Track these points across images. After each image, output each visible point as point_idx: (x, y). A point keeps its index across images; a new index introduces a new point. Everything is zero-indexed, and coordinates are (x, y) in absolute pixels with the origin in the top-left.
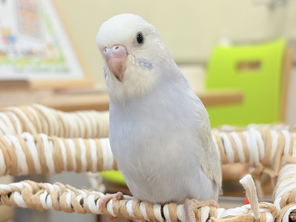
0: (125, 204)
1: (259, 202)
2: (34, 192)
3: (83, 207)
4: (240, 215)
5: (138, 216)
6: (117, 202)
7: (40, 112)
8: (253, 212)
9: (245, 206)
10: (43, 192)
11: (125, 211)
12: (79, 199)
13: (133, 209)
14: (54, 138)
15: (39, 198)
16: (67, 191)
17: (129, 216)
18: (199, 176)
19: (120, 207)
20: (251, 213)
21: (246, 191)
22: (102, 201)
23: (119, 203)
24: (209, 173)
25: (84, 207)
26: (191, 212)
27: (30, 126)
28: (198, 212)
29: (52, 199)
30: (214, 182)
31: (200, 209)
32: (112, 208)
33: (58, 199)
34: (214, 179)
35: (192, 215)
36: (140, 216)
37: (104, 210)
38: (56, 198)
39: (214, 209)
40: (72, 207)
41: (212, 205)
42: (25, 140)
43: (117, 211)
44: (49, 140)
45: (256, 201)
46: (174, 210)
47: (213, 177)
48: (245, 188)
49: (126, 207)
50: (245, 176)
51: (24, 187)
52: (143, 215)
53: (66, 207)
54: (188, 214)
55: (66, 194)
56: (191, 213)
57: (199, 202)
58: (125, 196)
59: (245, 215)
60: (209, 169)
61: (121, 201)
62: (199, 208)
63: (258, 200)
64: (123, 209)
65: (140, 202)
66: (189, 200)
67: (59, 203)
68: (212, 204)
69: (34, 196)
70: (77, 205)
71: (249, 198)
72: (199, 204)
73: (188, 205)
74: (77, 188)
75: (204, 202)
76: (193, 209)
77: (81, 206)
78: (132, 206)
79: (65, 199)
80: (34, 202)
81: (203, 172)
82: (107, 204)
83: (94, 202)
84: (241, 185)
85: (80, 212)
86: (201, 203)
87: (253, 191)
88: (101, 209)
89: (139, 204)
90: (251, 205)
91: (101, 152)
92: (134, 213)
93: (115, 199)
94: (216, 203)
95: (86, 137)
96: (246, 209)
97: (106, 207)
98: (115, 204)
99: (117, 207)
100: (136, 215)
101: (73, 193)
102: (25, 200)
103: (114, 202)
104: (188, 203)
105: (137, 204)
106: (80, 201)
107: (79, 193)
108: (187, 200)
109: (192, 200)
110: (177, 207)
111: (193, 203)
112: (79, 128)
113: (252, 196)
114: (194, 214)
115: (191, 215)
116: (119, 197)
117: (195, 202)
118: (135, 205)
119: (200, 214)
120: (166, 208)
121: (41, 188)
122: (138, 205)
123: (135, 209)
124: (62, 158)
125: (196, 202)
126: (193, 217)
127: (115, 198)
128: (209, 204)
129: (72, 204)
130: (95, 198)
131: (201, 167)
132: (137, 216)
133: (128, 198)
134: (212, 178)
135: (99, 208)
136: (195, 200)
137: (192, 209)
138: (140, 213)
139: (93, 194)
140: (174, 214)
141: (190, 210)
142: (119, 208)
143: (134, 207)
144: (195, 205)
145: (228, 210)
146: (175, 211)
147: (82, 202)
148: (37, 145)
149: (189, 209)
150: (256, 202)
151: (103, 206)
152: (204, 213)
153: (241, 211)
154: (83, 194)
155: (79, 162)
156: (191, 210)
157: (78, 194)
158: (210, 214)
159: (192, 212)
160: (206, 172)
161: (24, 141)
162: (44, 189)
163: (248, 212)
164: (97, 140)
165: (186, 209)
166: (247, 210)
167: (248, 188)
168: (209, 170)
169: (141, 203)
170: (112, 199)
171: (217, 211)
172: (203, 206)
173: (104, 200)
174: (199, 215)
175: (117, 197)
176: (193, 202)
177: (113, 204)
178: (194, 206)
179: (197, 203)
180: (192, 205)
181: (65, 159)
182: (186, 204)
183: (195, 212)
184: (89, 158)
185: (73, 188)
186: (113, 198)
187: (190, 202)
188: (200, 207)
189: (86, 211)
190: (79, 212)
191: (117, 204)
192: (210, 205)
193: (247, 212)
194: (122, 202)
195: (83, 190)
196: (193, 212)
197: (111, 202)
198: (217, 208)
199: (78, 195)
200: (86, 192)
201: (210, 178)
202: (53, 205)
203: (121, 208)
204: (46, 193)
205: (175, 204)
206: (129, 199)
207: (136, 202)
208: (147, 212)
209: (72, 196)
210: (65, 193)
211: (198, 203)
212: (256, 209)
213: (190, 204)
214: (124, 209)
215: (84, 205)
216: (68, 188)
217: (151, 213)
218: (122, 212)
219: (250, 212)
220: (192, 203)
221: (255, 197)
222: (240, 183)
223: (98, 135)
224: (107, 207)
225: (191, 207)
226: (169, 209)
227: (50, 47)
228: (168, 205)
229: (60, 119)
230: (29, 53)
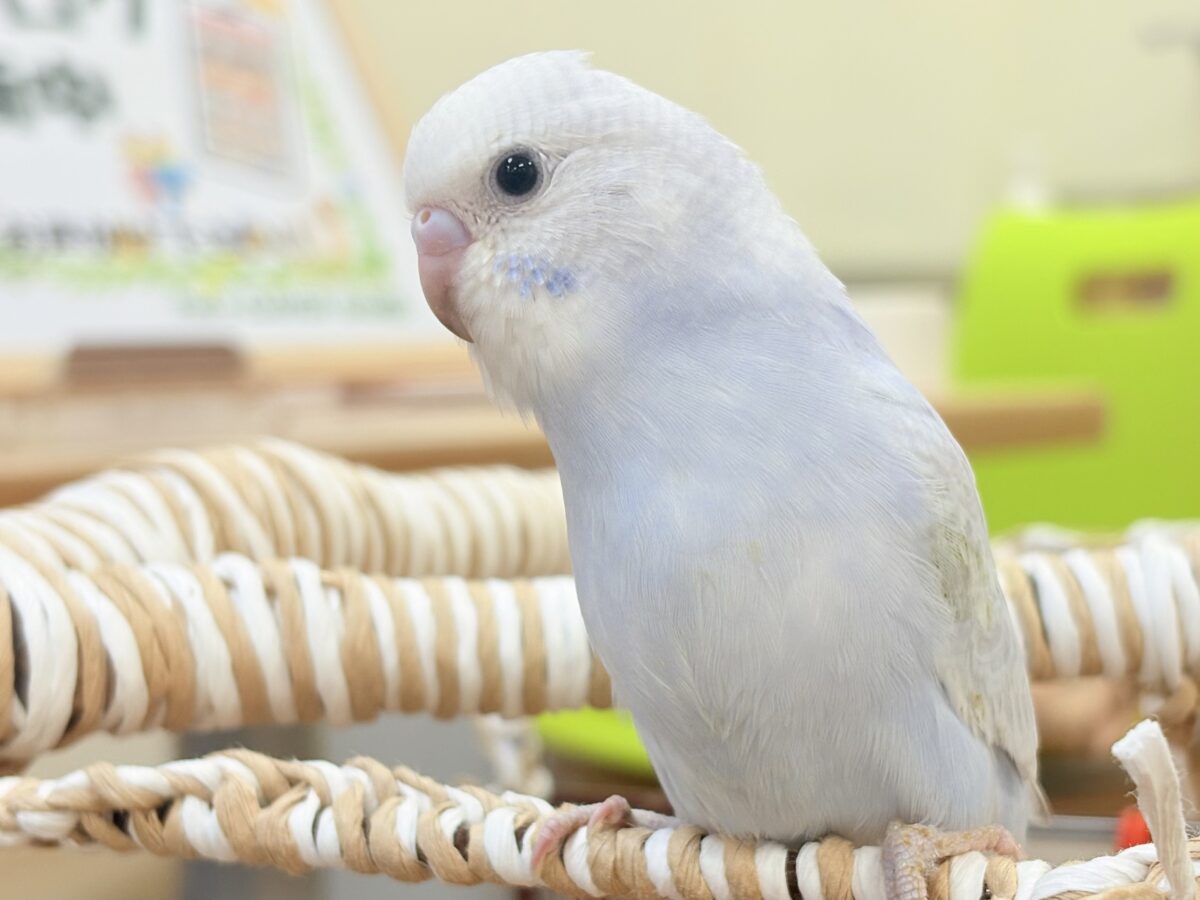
0: (638, 846)
1: (1191, 835)
2: (267, 799)
3: (465, 857)
4: (1113, 890)
5: (692, 896)
6: (608, 835)
7: (288, 472)
8: (1167, 874)
9: (1132, 850)
10: (303, 799)
11: (641, 875)
12: (449, 824)
13: (671, 866)
14: (347, 576)
15: (286, 824)
16: (399, 794)
17: (656, 894)
18: (934, 720)
19: (619, 855)
20: (1161, 879)
21: (1137, 789)
22: (546, 834)
23: (615, 839)
24: (979, 713)
25: (470, 860)
26: (909, 875)
27: (248, 526)
28: (938, 876)
29: (339, 827)
31: (946, 863)
32: (584, 860)
33: (365, 826)
34: (1000, 739)
35: (913, 889)
36: (700, 892)
37: (555, 873)
38: (355, 822)
39: (1003, 864)
40: (421, 856)
41: (994, 849)
42: (229, 585)
43: (606, 874)
44: (326, 585)
45: (1180, 830)
46: (842, 869)
47: (997, 731)
48: (1135, 779)
49: (643, 858)
50: (1133, 727)
51: (224, 778)
52: (712, 888)
53: (396, 858)
54: (899, 883)
55: (399, 804)
56: (910, 879)
57: (944, 837)
58: (637, 813)
59: (1132, 889)
60: (978, 697)
61: (622, 834)
62: (942, 861)
63: (1187, 828)
64: (633, 868)
65: (703, 837)
66: (902, 827)
67: (368, 843)
68: (995, 843)
69: (264, 815)
70: (442, 852)
71: (1152, 817)
72: (944, 844)
73: (897, 846)
74: (442, 781)
75: (965, 837)
76: (920, 865)
77: (459, 857)
78: (670, 854)
79: (394, 824)
80: (265, 839)
81: (952, 706)
82: (567, 845)
83: (512, 839)
84: (1119, 763)
85: (454, 880)
86: (950, 841)
87: (1166, 789)
88: (540, 868)
89: (697, 845)
90: (1157, 846)
91: (540, 634)
92: (677, 882)
93: (599, 825)
94: (1009, 839)
95: (474, 572)
96: (1138, 865)
97: (561, 856)
98: (599, 846)
99: (608, 859)
100: (682, 892)
101: (426, 802)
102: (227, 830)
103: (594, 836)
104: (900, 841)
105: (687, 845)
106: (456, 835)
107: (448, 799)
108: (896, 827)
109: (916, 826)
110: (854, 856)
111: (917, 840)
112: (448, 539)
113: (1164, 811)
114: (923, 885)
115: (909, 887)
116: (616, 819)
117: (926, 836)
118: (678, 848)
119: (948, 883)
120: (807, 859)
121: (292, 782)
122: (691, 850)
123: (680, 865)
124: (378, 661)
125: (931, 835)
126: (920, 898)
127: (596, 821)
128: (985, 845)
129: (422, 846)
130: (515, 821)
131: (943, 685)
132: (690, 892)
133: (652, 822)
134: (990, 737)
136: (924, 827)
137: (916, 862)
138: (703, 883)
139: (508, 804)
140: (840, 886)
141: (905, 868)
142: (615, 862)
143: (676, 859)
144: (926, 847)
145: (1060, 869)
146: (844, 872)
147: (461, 839)
148: (278, 604)
149: (904, 864)
150: (1180, 835)
151: (548, 854)
152: (967, 876)
153: (1117, 871)
154: (466, 804)
155: (447, 674)
156: (909, 869)
157: (444, 805)
158: (989, 883)
159: (915, 878)
160: (965, 709)
161: (221, 590)
162: (308, 785)
163: (1146, 877)
164: (521, 584)
165: (888, 863)
166: (1142, 866)
167: (1146, 778)
168: (975, 700)
169: (706, 842)
170: (586, 824)
171: (1017, 875)
172: (961, 853)
173: (552, 831)
174: (942, 887)
175: (608, 815)
176: (919, 836)
177: (589, 844)
178: (923, 850)
179: (934, 841)
180: (914, 847)
181: (390, 661)
182: (889, 845)
183: (927, 874)
184: (488, 660)
185: (427, 782)
186: (591, 822)
187: (908, 836)
188: (949, 858)
189: (480, 876)
190: (450, 880)
191: (607, 847)
192: (988, 848)
193: (1141, 877)
194: (627, 839)
195: (466, 787)
196: (920, 877)
197: (582, 833)
198: (1017, 860)
199: (444, 810)
200: (478, 798)
201: (983, 736)
202: (342, 852)
203: (622, 860)
204: (313, 801)
205: (845, 845)
206: (654, 827)
207: (685, 836)
208: (729, 878)
209: (420, 814)
210: (393, 800)
211: (940, 838)
212: (1177, 862)
213: (908, 843)
214: (636, 865)
215: (471, 849)
216: (403, 780)
217: (745, 883)
218: (626, 879)
219: (1152, 875)
220: (914, 838)
221: (1174, 815)
222: (1115, 758)
223: (523, 567)
224: (567, 856)
225: (912, 854)
226: (820, 866)
227: (327, 211)
228: (818, 851)
229: (369, 501)
230: (242, 239)
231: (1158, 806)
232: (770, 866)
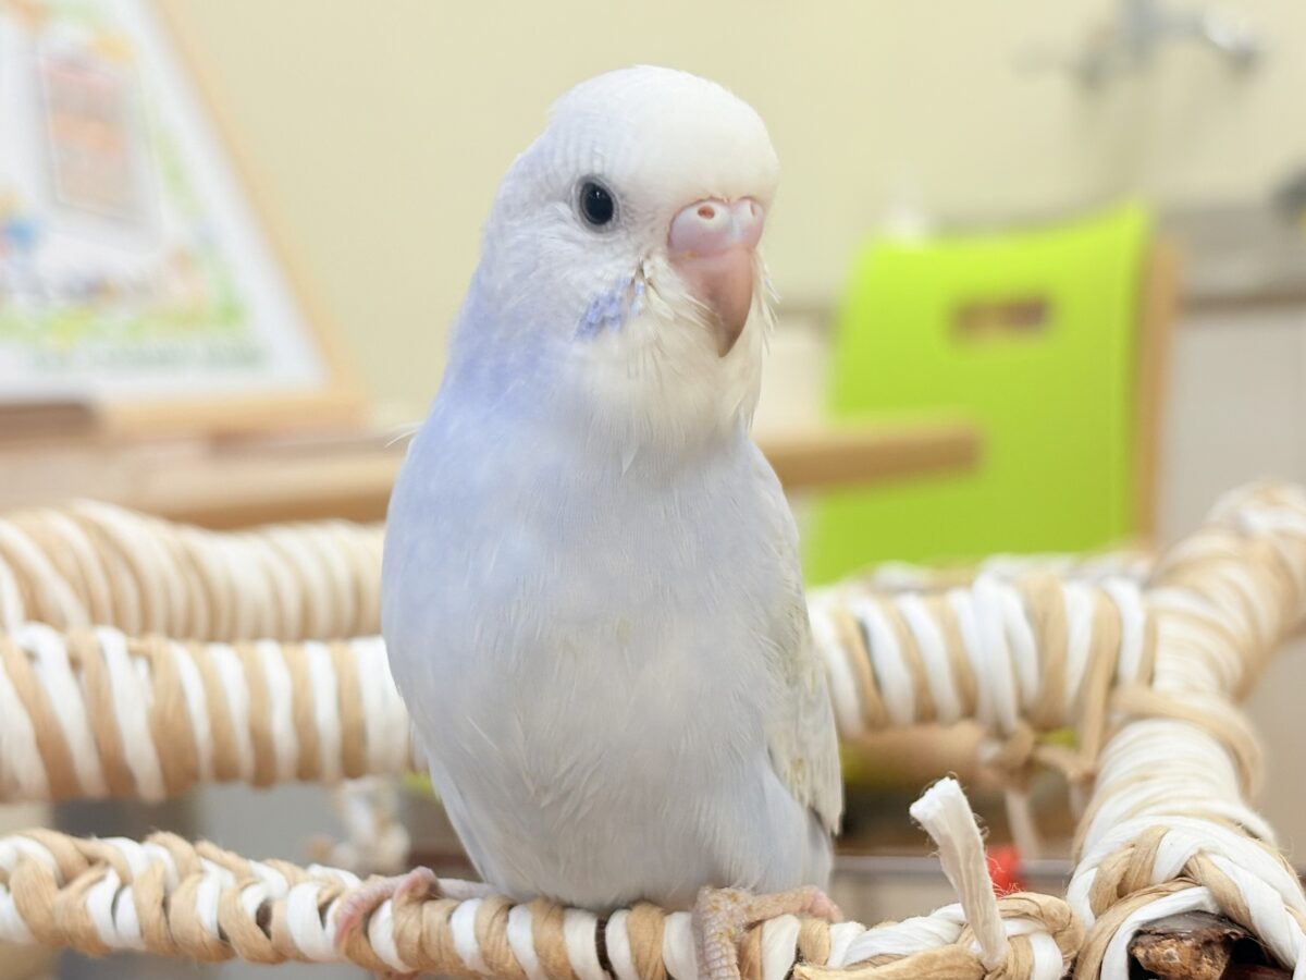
0: (445, 919)
1: (999, 894)
2: (65, 879)
3: (268, 935)
4: (921, 954)
5: (501, 969)
6: (413, 909)
7: (103, 537)
8: (977, 937)
9: (944, 910)
10: (101, 879)
11: (448, 949)
12: (250, 903)
13: (478, 938)
14: (155, 643)
15: (85, 905)
16: (202, 871)
17: (464, 969)
18: (762, 789)
19: (425, 930)
20: (972, 941)
21: (940, 850)
22: (349, 910)
23: (421, 913)
24: (800, 778)
25: (273, 936)
26: (718, 942)
27: (60, 595)
28: (749, 942)
29: (139, 908)
30: (816, 816)
31: (758, 929)
32: (389, 936)
33: (165, 905)
34: (815, 801)
35: (722, 957)
36: (508, 965)
37: (360, 948)
38: (156, 901)
39: (817, 926)
40: (223, 936)
41: (807, 911)
42: (31, 656)
43: (411, 949)
44: (133, 654)
45: (986, 891)
46: (651, 938)
47: (814, 793)
48: (936, 838)
49: (449, 933)
50: (932, 786)
51: (21, 859)
52: (521, 961)
53: (197, 939)
54: (708, 950)
55: (200, 881)
56: (719, 946)
57: (754, 902)
58: (448, 884)
59: (941, 951)
60: (801, 761)
61: (428, 907)
62: (751, 926)
63: (994, 887)
64: (439, 941)
65: (511, 907)
66: (711, 892)
67: (168, 922)
68: (808, 906)
69: (59, 898)
70: (245, 931)
71: (955, 878)
72: (754, 908)
73: (706, 912)
74: (247, 854)
75: (777, 900)
76: (729, 931)
77: (261, 935)
78: (476, 926)
79: (194, 903)
80: (63, 922)
81: (776, 772)
82: (372, 919)
83: (316, 914)
84: (919, 824)
85: (258, 959)
86: (761, 905)
87: (968, 850)
88: (344, 943)
89: (503, 917)
90: (964, 906)
91: (357, 696)
92: (485, 955)
93: (405, 898)
94: (825, 901)
95: (282, 635)
96: (950, 925)
97: (366, 932)
98: (404, 920)
99: (413, 933)
100: (490, 966)
101: (229, 880)
102: (24, 913)
103: (399, 910)
104: (709, 907)
105: (494, 918)
106: (258, 913)
107: (251, 875)
108: (707, 892)
109: (726, 890)
110: (664, 924)
111: (726, 906)
113: (968, 871)
114: (733, 951)
115: (718, 954)
116: (422, 891)
117: (735, 900)
118: (485, 920)
119: (761, 950)
120: (617, 929)
121: (91, 861)
122: (498, 921)
123: (487, 938)
124: (188, 731)
125: (741, 899)
126: (729, 966)
127: (402, 892)
128: (798, 908)
129: (223, 926)
130: (319, 896)
131: (770, 753)
132: (498, 965)
133: (461, 892)
134: (807, 798)
135: (338, 939)
136: (736, 891)
137: (725, 928)
138: (511, 955)
139: (314, 879)
140: (650, 955)
141: (715, 934)
142: (421, 935)
143: (484, 931)
144: (736, 911)
145: (874, 931)
146: (654, 940)
147: (263, 917)
148: (84, 676)
149: (713, 931)
150: (986, 896)
151: (352, 930)
152: (778, 943)
153: (931, 933)
154: (270, 879)
155: (261, 741)
156: (718, 936)
157: (248, 880)
158: (802, 948)
159: (724, 945)
160: (788, 776)
161: (23, 663)
162: (107, 864)
163: (959, 936)
164: (338, 647)
165: (698, 929)
166: (956, 927)
167: (948, 839)
168: (798, 764)
169: (514, 914)
170: (390, 897)
171: (829, 938)
172: (774, 917)
173: (356, 907)
174: (753, 953)
175: (413, 887)
176: (728, 902)
177: (394, 918)
178: (732, 915)
179: (745, 905)
180: (725, 910)
181: (202, 730)
182: (698, 911)
183: (737, 941)
184: (303, 724)
185: (230, 857)
186: (396, 895)
187: (717, 901)
188: (760, 922)
189: (283, 954)
190: (253, 960)
191: (413, 920)
192: (802, 910)
193: (954, 937)
194: (433, 912)
195: (270, 861)
196: (729, 943)
197: (386, 911)
198: (831, 922)
199: (246, 886)
200: (282, 872)
201: (801, 798)
202: (142, 933)
203: (428, 934)
204: (112, 881)
205: (656, 912)
206: (462, 898)
207: (492, 907)
208: (537, 949)
209: (222, 891)
210: (193, 878)
211: (750, 902)
212: (986, 922)
213: (716, 909)
214: (442, 939)
215: (273, 927)
216: (206, 857)
217: (554, 954)
218: (433, 953)
219: (964, 935)
220: (723, 903)
221: (978, 875)
222: (914, 819)
224: (372, 930)
225: (721, 919)
226: (630, 935)
227: (183, 261)
228: (627, 918)
229: (191, 562)
230: (94, 291)
231: (962, 866)
232: (578, 937)
